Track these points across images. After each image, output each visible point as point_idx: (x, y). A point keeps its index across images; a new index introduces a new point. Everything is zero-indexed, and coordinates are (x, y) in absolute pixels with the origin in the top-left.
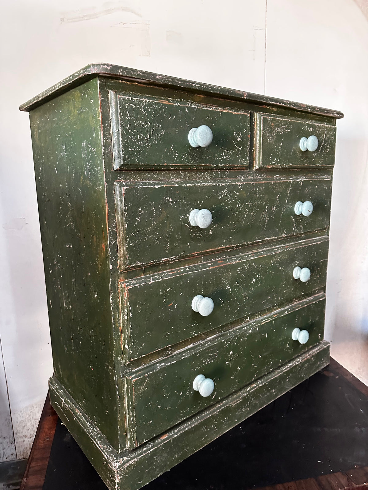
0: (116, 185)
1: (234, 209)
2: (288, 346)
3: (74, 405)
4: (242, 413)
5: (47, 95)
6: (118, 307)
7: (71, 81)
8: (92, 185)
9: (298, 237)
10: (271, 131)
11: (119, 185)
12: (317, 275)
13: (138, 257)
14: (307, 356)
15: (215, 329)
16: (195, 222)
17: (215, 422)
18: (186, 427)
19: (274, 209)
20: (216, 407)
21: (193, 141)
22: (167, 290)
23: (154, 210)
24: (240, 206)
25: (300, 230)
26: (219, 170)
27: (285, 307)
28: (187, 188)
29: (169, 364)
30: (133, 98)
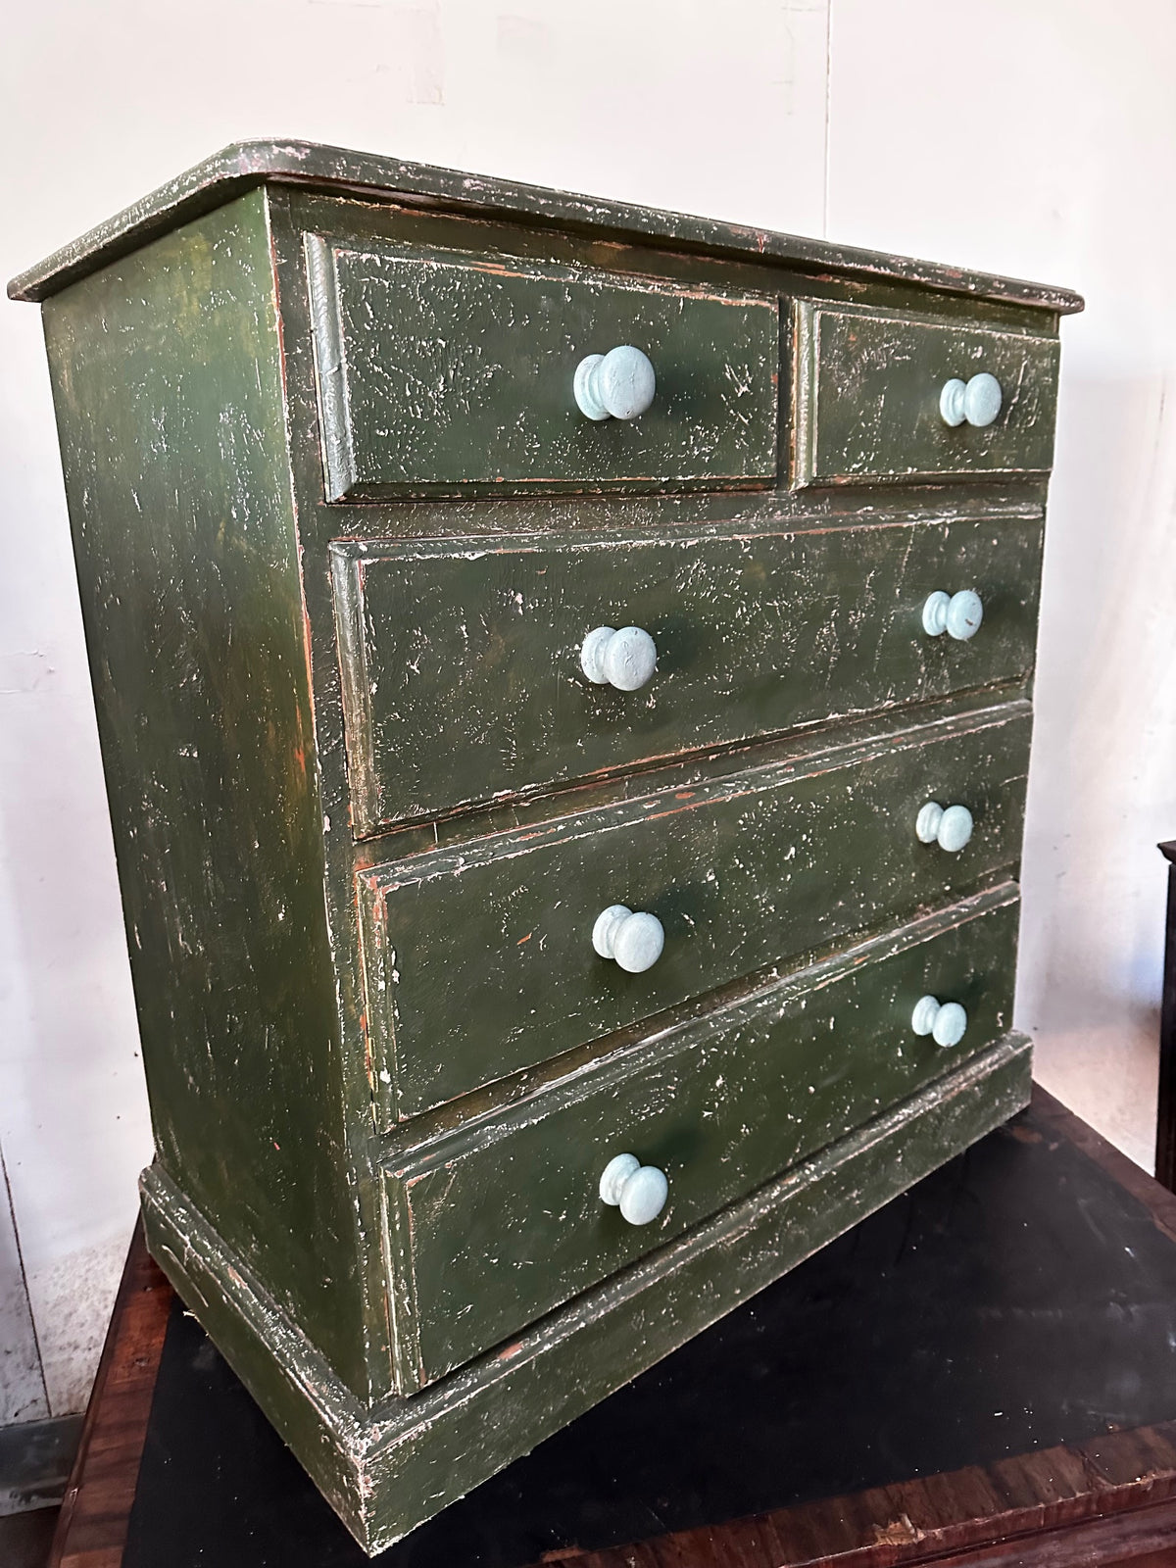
0: (335, 553)
1: (728, 623)
2: (900, 1054)
3: (221, 1257)
4: (755, 1269)
5: (95, 247)
6: (355, 953)
7: (173, 201)
8: (254, 552)
9: (933, 707)
10: (848, 360)
11: (345, 554)
12: (993, 828)
13: (414, 790)
14: (960, 1083)
15: (669, 1009)
16: (600, 669)
17: (672, 1298)
18: (581, 1319)
19: (855, 618)
20: (676, 1252)
21: (590, 400)
22: (513, 894)
23: (465, 633)
24: (747, 614)
25: (938, 685)
26: (677, 493)
27: (890, 932)
28: (573, 556)
29: (523, 1126)
30: (387, 258)
